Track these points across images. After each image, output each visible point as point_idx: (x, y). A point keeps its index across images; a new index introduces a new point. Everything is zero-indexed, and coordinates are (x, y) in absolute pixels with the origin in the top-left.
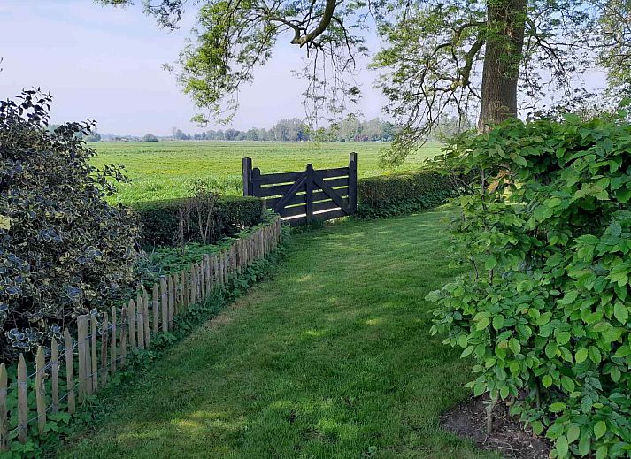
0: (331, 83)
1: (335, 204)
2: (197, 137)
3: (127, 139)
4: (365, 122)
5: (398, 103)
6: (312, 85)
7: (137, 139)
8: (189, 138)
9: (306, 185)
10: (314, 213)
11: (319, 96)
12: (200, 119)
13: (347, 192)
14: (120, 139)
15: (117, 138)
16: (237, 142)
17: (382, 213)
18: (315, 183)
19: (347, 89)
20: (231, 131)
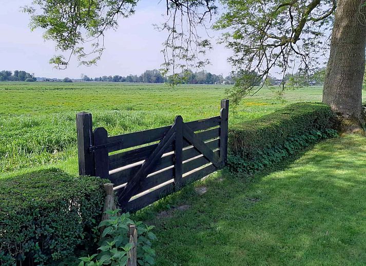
0: (187, 35)
1: (206, 159)
2: (96, 80)
3: (53, 81)
4: (196, 73)
5: (241, 55)
6: (171, 36)
7: (60, 81)
8: (92, 80)
9: (174, 142)
10: (184, 175)
11: (177, 46)
12: (58, 61)
13: (219, 144)
14: (49, 80)
15: (46, 80)
16: (120, 83)
17: (256, 167)
18: (184, 138)
19: (200, 41)
20: (117, 77)
